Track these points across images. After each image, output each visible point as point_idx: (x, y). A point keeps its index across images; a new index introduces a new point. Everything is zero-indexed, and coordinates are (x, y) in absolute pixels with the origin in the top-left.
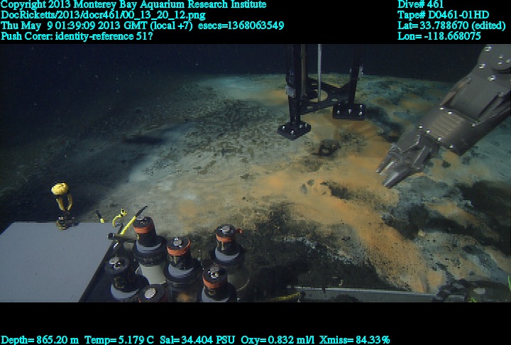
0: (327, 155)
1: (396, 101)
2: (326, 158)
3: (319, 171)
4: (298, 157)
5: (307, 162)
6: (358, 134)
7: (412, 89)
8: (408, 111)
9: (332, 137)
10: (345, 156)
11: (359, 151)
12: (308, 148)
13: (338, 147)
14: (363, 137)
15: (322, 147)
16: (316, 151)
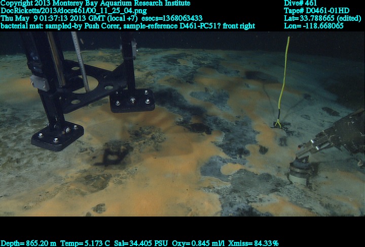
0: (116, 163)
1: (190, 79)
2: (114, 167)
3: (107, 188)
4: (73, 173)
5: (88, 179)
6: (152, 127)
7: (205, 62)
8: (206, 90)
9: (118, 136)
10: (140, 160)
11: (158, 149)
12: (87, 157)
13: (129, 149)
14: (159, 130)
15: (107, 152)
16: (100, 160)
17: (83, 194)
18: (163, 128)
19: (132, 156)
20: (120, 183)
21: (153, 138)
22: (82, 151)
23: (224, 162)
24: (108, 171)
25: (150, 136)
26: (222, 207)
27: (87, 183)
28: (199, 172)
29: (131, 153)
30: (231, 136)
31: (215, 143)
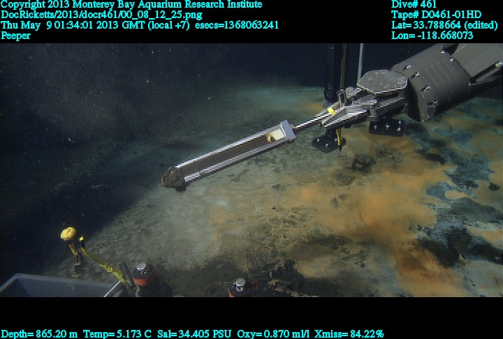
17: (334, 185)
18: (403, 152)
19: (374, 168)
20: (361, 184)
21: (393, 158)
22: (339, 157)
23: (450, 188)
24: (354, 174)
25: (391, 156)
26: (438, 221)
27: (338, 179)
28: (425, 191)
29: (373, 165)
30: (464, 169)
31: (446, 172)
